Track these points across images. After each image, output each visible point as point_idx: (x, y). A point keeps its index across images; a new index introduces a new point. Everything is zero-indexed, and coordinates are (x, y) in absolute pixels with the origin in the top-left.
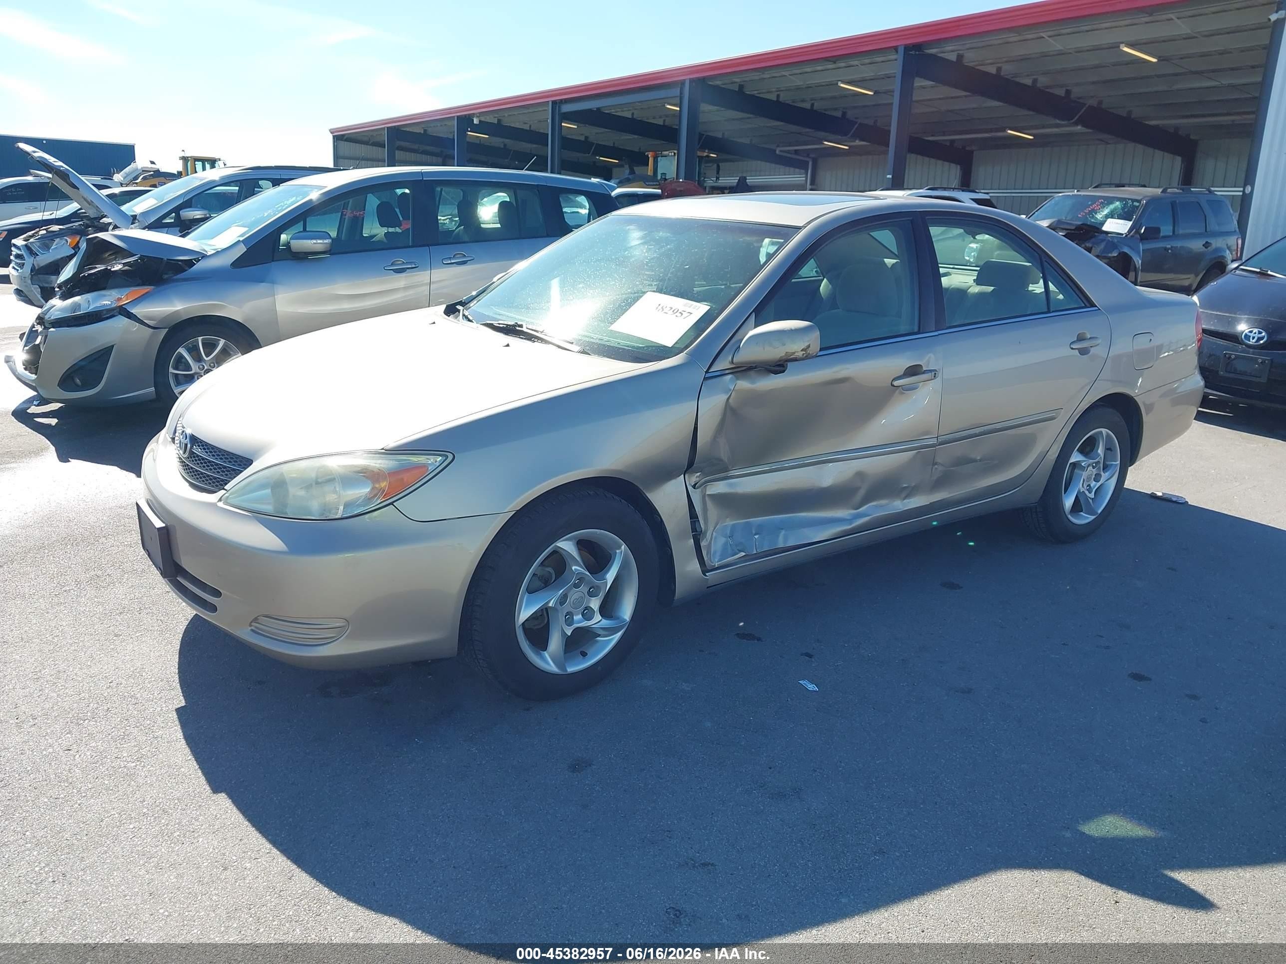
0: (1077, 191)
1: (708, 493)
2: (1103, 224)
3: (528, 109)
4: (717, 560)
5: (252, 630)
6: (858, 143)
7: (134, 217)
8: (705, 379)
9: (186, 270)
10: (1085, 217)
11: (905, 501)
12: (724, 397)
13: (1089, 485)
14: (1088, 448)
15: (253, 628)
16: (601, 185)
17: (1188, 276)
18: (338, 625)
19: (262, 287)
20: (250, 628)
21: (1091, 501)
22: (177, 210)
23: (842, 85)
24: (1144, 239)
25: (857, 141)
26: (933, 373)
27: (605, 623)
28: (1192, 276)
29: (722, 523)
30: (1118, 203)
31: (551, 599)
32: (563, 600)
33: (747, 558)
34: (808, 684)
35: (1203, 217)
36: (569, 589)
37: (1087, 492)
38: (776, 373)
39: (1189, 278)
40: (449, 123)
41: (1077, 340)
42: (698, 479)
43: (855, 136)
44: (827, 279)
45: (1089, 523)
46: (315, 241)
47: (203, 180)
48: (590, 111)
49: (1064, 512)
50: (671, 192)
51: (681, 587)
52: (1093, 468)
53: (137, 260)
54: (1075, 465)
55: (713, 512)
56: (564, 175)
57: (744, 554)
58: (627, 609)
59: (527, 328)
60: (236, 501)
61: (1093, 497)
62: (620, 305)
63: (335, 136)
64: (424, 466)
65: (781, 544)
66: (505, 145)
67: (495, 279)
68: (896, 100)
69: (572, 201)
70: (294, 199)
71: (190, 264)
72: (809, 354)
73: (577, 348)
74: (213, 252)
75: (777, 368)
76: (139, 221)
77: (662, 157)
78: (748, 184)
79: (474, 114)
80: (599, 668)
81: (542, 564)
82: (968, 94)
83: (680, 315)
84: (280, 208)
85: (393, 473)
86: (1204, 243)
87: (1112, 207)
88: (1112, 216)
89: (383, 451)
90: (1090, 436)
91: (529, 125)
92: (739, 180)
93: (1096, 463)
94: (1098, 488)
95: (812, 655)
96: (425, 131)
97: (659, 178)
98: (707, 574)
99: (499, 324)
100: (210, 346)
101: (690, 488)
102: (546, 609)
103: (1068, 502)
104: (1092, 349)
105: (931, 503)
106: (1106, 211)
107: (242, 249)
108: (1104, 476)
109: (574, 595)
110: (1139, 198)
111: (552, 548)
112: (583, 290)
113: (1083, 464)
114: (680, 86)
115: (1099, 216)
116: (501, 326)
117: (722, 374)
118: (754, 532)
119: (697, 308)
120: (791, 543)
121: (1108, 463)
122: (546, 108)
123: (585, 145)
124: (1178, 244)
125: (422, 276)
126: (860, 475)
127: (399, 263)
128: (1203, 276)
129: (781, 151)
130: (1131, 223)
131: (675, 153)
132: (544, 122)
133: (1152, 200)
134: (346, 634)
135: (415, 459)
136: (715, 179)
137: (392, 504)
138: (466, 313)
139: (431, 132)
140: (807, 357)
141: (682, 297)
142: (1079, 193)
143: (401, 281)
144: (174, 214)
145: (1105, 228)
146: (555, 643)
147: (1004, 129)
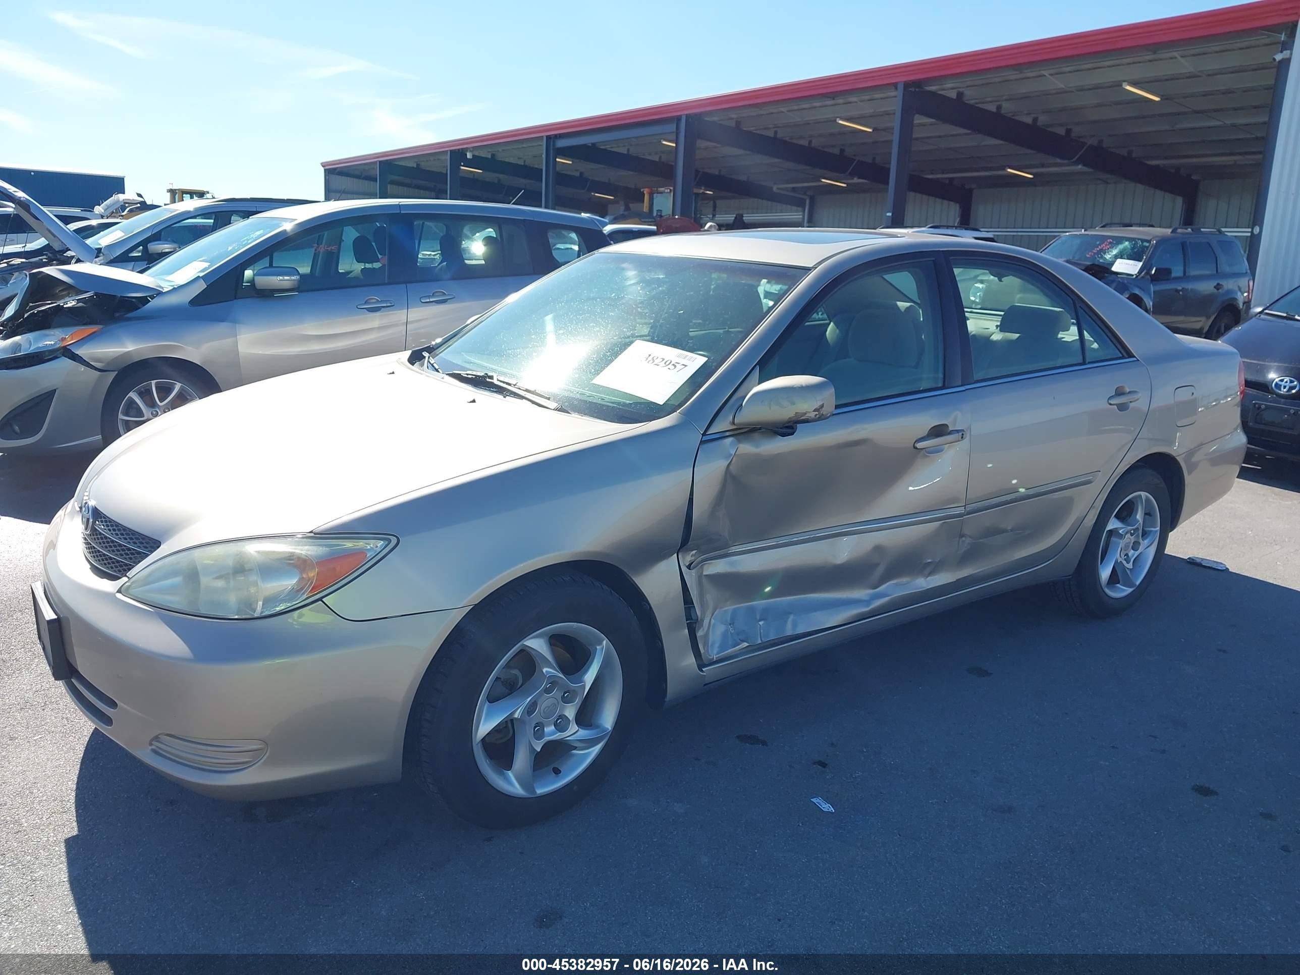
0: (1085, 231)
1: (705, 573)
2: (1112, 264)
3: (523, 143)
4: (715, 652)
5: (154, 751)
6: (856, 180)
7: (99, 250)
8: (702, 442)
9: (139, 308)
10: (1093, 257)
11: (929, 578)
12: (723, 464)
13: (1127, 555)
14: (1125, 514)
15: (153, 747)
16: (592, 220)
17: (1199, 319)
18: (255, 747)
19: (223, 327)
20: (150, 748)
21: (1129, 572)
22: (145, 243)
23: (841, 122)
24: (1154, 280)
25: (855, 179)
26: (961, 434)
27: (583, 733)
28: (1203, 319)
29: (721, 608)
30: (1127, 243)
31: (519, 707)
32: (531, 709)
33: (751, 649)
34: (822, 804)
35: (1215, 259)
36: (540, 695)
37: (1124, 562)
38: (783, 435)
39: (1200, 321)
40: (443, 158)
41: (1115, 395)
42: (693, 558)
43: (852, 175)
44: (835, 323)
45: (1128, 595)
46: (281, 278)
47: (175, 211)
48: (585, 146)
49: (1101, 586)
50: (666, 228)
51: (673, 687)
52: (1132, 536)
53: (93, 296)
54: (1111, 532)
55: (711, 596)
56: (558, 210)
57: (746, 644)
58: (608, 717)
59: (498, 380)
60: (137, 591)
61: (1131, 567)
62: (604, 355)
63: (328, 169)
64: (361, 553)
65: (789, 632)
66: (499, 180)
67: (469, 322)
68: (896, 138)
69: (564, 237)
70: (261, 231)
71: (144, 301)
72: (823, 415)
73: (553, 405)
74: (171, 288)
75: (784, 431)
76: (104, 255)
77: (658, 193)
78: (745, 221)
79: (467, 148)
80: (575, 787)
81: (508, 666)
82: (969, 131)
83: (673, 367)
84: (246, 242)
85: (323, 562)
86: (1215, 284)
87: (1121, 247)
88: (1122, 256)
89: (312, 535)
90: (1128, 501)
91: (523, 161)
92: (736, 218)
93: (1134, 530)
94: (1136, 558)
95: (826, 765)
96: (418, 165)
97: (655, 214)
98: (704, 669)
99: (467, 374)
100: (165, 391)
101: (684, 569)
102: (512, 720)
103: (1105, 574)
104: (1132, 405)
105: (957, 580)
106: (1115, 252)
107: (202, 286)
108: (1144, 543)
109: (546, 702)
110: (1148, 238)
111: (520, 647)
112: (563, 336)
113: (1120, 532)
114: (676, 122)
115: (1108, 257)
116: (470, 376)
117: (722, 436)
118: (758, 618)
119: (692, 360)
120: (801, 630)
121: (1146, 529)
122: (541, 144)
123: (580, 181)
124: (1190, 286)
125: (398, 316)
126: (878, 549)
127: (374, 301)
128: (1215, 318)
129: (778, 189)
130: (1141, 264)
131: (670, 190)
132: (538, 157)
133: (1162, 241)
134: (262, 761)
135: (349, 544)
136: (711, 216)
137: (321, 599)
138: (432, 361)
139: (424, 165)
140: (821, 418)
141: (675, 347)
142: (1086, 233)
143: (375, 321)
144: (141, 247)
145: (1114, 269)
146: (522, 759)
147: (1003, 168)
